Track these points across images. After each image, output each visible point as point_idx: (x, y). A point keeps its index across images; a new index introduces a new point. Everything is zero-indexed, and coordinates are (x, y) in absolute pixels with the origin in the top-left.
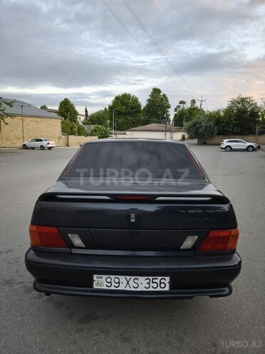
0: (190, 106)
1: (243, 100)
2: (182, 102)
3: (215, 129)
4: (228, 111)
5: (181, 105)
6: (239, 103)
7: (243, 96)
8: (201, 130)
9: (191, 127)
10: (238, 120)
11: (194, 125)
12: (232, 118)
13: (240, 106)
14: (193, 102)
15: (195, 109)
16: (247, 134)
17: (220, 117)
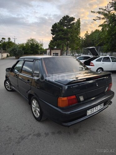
0: (8, 41)
1: (32, 40)
2: (3, 39)
3: (23, 52)
4: (27, 44)
5: (3, 40)
6: (31, 41)
7: (32, 38)
8: (16, 52)
9: (11, 51)
10: (32, 48)
11: (13, 50)
12: (29, 47)
13: (31, 42)
14: (9, 39)
15: (11, 42)
16: (36, 54)
17: (24, 47)
